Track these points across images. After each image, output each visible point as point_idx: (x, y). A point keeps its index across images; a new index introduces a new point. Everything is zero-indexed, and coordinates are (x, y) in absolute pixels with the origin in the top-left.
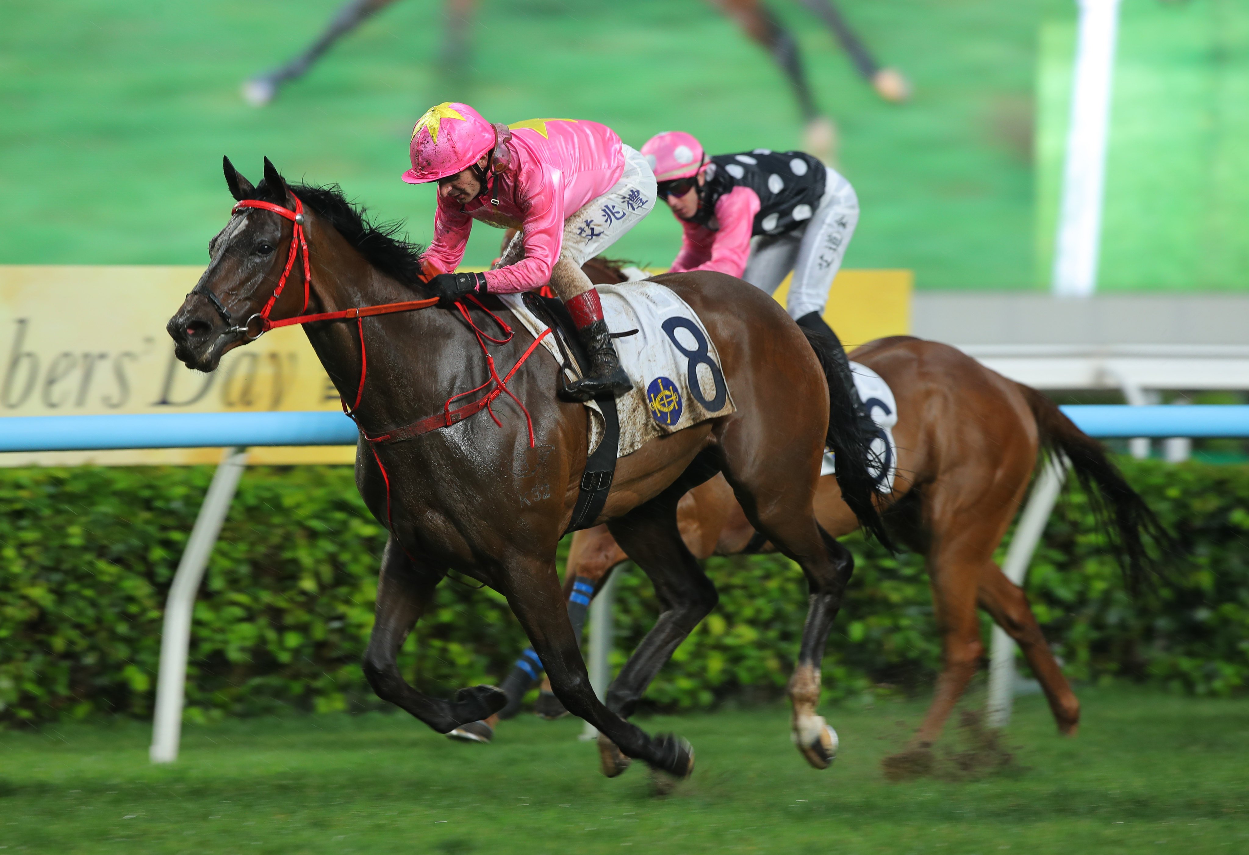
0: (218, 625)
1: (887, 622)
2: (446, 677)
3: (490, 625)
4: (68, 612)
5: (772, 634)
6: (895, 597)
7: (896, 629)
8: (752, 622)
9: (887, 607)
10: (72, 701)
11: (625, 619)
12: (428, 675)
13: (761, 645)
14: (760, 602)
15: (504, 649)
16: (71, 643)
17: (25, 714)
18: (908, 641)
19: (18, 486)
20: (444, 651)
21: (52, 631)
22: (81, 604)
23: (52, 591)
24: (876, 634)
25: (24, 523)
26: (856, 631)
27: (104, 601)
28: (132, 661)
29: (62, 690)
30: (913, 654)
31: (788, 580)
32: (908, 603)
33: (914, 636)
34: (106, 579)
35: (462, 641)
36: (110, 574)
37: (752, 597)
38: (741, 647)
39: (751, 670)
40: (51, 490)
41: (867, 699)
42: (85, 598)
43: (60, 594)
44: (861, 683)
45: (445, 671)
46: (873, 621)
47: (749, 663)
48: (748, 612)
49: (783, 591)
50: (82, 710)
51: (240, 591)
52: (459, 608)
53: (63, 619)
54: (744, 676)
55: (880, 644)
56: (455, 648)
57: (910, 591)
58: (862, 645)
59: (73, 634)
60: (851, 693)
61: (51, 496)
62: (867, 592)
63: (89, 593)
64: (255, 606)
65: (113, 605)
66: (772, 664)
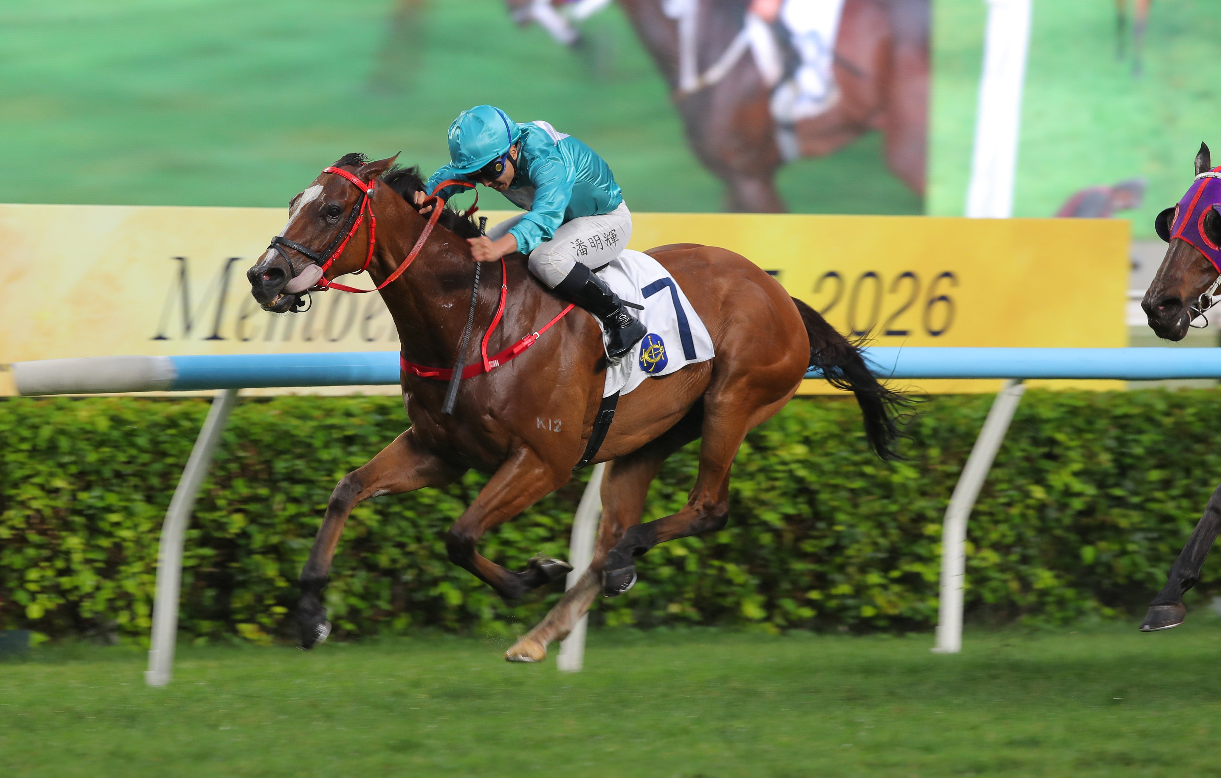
0: (523, 545)
1: (1116, 547)
2: (723, 595)
3: (762, 547)
4: (392, 531)
5: (1014, 557)
6: (1124, 523)
7: (1124, 553)
8: (996, 547)
9: (1117, 532)
10: (392, 614)
11: (883, 542)
12: (706, 593)
13: (1002, 568)
14: (1003, 528)
15: (774, 569)
16: (394, 561)
17: (349, 626)
18: (1135, 564)
19: (349, 414)
20: (721, 569)
21: (376, 549)
22: (404, 524)
23: (378, 512)
24: (1105, 558)
25: (354, 449)
26: (1088, 553)
27: (423, 522)
28: (445, 578)
29: (384, 605)
30: (1139, 576)
31: (1028, 507)
32: (1135, 529)
33: (1140, 560)
34: (426, 501)
35: (737, 562)
36: (430, 497)
37: (996, 522)
38: (986, 568)
39: (994, 591)
40: (378, 418)
41: (1094, 620)
42: (406, 519)
43: (384, 515)
44: (1090, 604)
45: (723, 589)
46: (1103, 545)
47: (994, 584)
48: (994, 536)
49: (1023, 516)
50: (401, 623)
51: (543, 513)
52: (736, 530)
53: (386, 539)
54: (989, 597)
55: (1110, 568)
56: (732, 568)
57: (1136, 517)
58: (1091, 569)
59: (395, 552)
60: (1081, 612)
61: (378, 425)
62: (1099, 517)
63: (409, 514)
64: (557, 527)
65: (431, 526)
66: (1014, 585)
